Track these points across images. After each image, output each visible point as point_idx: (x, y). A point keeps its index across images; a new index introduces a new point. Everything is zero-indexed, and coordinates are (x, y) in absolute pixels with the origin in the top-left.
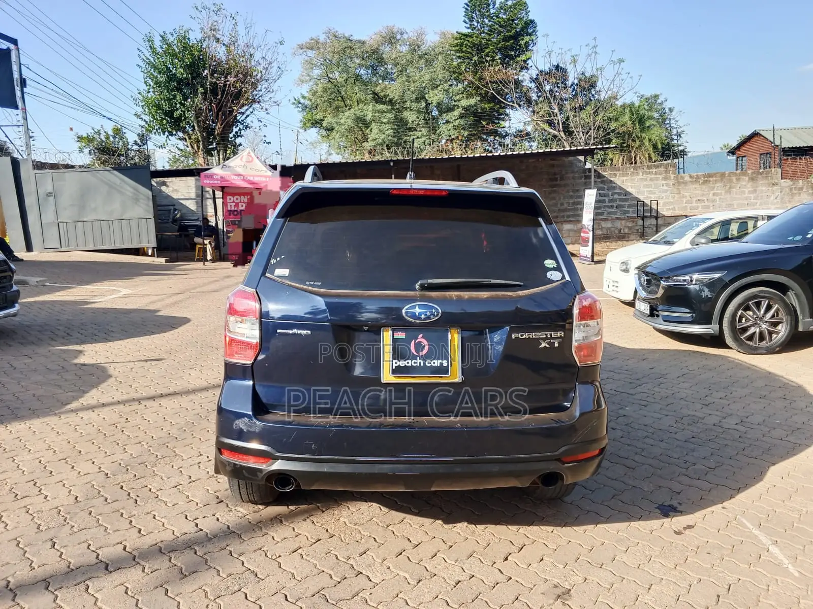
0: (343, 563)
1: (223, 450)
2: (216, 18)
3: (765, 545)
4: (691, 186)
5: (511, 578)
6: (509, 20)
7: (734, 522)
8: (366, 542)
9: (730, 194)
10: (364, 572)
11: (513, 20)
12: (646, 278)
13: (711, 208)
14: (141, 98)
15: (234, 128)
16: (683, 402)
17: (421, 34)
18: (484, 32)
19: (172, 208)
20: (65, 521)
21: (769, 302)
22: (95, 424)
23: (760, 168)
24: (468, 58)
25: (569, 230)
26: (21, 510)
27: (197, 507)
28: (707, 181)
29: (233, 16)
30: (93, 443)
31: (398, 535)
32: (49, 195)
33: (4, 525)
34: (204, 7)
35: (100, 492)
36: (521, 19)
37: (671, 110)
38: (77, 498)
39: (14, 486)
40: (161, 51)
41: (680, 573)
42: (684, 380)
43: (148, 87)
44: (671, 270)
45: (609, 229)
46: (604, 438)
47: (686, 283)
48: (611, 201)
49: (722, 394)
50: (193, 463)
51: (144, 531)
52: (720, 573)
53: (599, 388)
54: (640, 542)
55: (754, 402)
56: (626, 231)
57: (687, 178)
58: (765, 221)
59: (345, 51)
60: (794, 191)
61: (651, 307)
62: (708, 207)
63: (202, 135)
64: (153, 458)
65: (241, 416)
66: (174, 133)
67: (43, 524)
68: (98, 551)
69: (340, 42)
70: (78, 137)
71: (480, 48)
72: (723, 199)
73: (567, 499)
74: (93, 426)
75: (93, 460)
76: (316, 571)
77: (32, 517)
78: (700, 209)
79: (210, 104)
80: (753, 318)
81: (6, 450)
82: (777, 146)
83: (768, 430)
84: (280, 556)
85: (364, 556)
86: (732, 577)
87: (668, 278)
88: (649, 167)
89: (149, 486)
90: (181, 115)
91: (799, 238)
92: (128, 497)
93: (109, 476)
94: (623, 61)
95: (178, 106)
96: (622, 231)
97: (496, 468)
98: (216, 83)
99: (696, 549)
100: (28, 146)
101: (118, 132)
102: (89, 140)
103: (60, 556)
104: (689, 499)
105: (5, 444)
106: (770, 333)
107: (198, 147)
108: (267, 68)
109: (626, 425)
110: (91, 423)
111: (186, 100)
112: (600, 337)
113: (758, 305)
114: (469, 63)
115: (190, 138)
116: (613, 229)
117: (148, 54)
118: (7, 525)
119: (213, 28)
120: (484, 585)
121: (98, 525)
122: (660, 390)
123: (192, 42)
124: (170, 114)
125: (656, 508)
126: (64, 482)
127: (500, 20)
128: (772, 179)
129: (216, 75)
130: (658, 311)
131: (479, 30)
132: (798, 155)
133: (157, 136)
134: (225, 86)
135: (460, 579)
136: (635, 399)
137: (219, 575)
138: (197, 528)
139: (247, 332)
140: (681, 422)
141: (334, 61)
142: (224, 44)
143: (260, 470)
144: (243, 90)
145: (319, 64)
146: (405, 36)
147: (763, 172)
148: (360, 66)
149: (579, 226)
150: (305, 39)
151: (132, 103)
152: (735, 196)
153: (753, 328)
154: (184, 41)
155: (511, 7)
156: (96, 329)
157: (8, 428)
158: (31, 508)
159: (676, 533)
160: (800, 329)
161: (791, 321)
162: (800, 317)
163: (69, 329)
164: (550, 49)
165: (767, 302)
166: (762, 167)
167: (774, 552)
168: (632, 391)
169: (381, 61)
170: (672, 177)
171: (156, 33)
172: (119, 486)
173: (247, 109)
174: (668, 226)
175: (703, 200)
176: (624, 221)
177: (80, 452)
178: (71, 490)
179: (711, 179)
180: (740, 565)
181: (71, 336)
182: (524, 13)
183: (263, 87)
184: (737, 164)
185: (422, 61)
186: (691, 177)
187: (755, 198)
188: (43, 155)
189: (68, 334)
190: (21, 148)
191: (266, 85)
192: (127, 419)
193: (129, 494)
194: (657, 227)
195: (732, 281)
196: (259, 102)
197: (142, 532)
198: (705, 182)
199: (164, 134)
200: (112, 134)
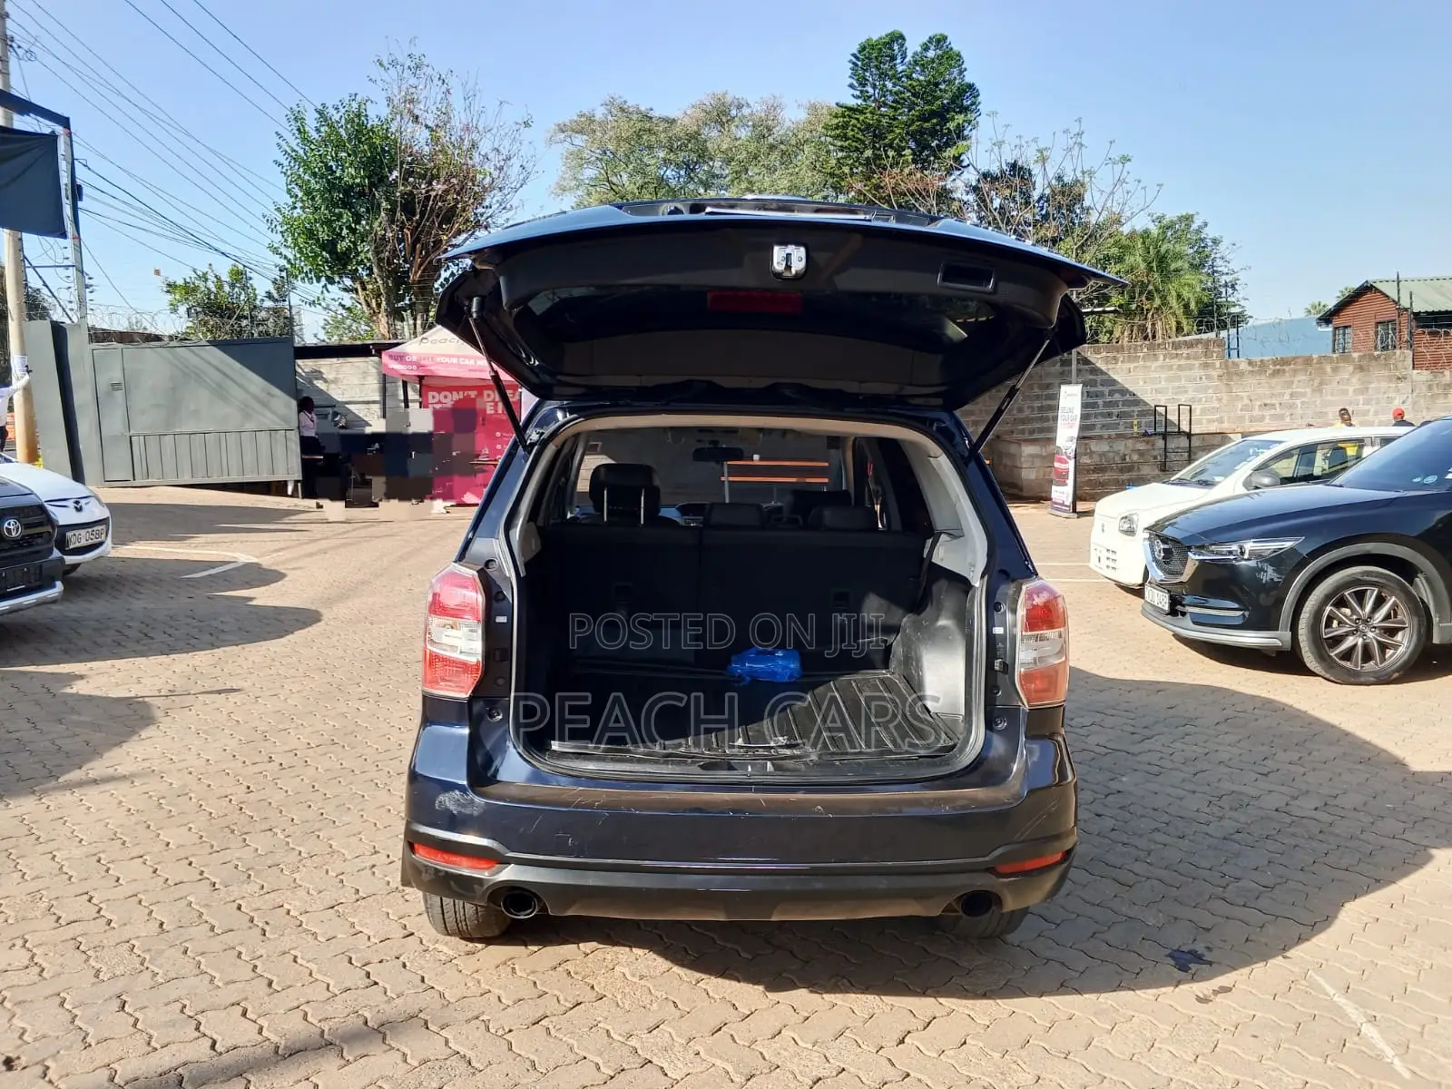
0: (619, 1044)
1: (416, 846)
2: (413, 81)
3: (1355, 1023)
4: (1251, 381)
5: (908, 1075)
6: (929, 82)
7: (1303, 982)
8: (660, 1007)
9: (1321, 396)
10: (655, 1060)
11: (937, 85)
12: (1162, 546)
13: (1288, 419)
14: (280, 219)
15: (442, 272)
16: (1223, 769)
17: (773, 108)
18: (885, 105)
19: (330, 410)
20: (142, 964)
21: (1379, 593)
22: (192, 795)
23: (1376, 348)
24: (857, 149)
25: (1033, 456)
26: (67, 944)
27: (369, 944)
28: (1279, 370)
29: (443, 76)
30: (190, 829)
31: (716, 996)
32: (115, 387)
33: (39, 969)
34: (394, 63)
35: (201, 915)
36: (950, 82)
37: (1216, 242)
38: (162, 924)
39: (54, 903)
40: (317, 136)
41: (1203, 1070)
42: (1226, 730)
43: (293, 199)
44: (1206, 534)
45: (1103, 454)
46: (1071, 832)
47: (1232, 557)
48: (1108, 404)
49: (1295, 756)
50: (363, 865)
51: (278, 983)
52: (1274, 1070)
53: (1063, 746)
54: (1136, 1014)
55: (1349, 769)
56: (1135, 457)
57: (1244, 366)
58: (1376, 448)
59: (640, 137)
60: (1436, 390)
61: (1171, 598)
62: (1281, 417)
63: (385, 283)
64: (293, 857)
65: (449, 787)
66: (337, 279)
67: (104, 969)
68: (199, 1017)
69: (631, 119)
70: (169, 285)
71: (877, 133)
72: (1308, 403)
73: (1012, 938)
74: (191, 799)
75: (190, 859)
76: (572, 1057)
77: (84, 956)
78: (1267, 421)
79: (402, 229)
80: (1350, 620)
81: (41, 840)
82: (1406, 310)
83: (1371, 820)
84: (510, 1031)
85: (655, 1032)
86: (1293, 1078)
87: (1202, 547)
88: (1176, 346)
89: (286, 906)
90: (349, 249)
91: (1431, 479)
92: (250, 924)
93: (217, 887)
94: (1129, 160)
95: (345, 232)
96: (1127, 457)
97: (882, 883)
98: (411, 192)
99: (1233, 1029)
100: (82, 302)
101: (239, 277)
102: (189, 289)
103: (135, 1025)
104: (1225, 941)
105: (37, 829)
106: (1383, 647)
107: (379, 305)
108: (501, 169)
109: (1121, 808)
110: (187, 794)
111: (358, 222)
112: (1063, 659)
113: (1360, 597)
114: (858, 158)
115: (364, 289)
116: (1111, 455)
117: (294, 142)
118: (43, 969)
119: (408, 97)
120: (861, 1085)
121: (198, 972)
122: (1184, 747)
123: (370, 123)
124: (330, 246)
125: (1167, 956)
126: (140, 896)
127: (915, 84)
128: (1396, 368)
129: (411, 179)
130: (1184, 606)
131: (875, 101)
132: (1441, 326)
133: (307, 285)
134: (428, 198)
135: (820, 1075)
136: (1139, 762)
137: (406, 1061)
138: (368, 980)
139: (463, 644)
140: (1219, 803)
141: (620, 154)
142: (427, 126)
143: (480, 881)
144: (459, 206)
145: (593, 159)
146: (746, 111)
147: (1379, 356)
148: (666, 162)
149: (1050, 448)
150: (569, 116)
151: (264, 226)
152: (1329, 398)
153: (1351, 638)
154: (356, 120)
155: (933, 61)
156: (195, 627)
157: (43, 801)
158: (84, 942)
159: (1199, 1000)
160: (1436, 640)
161: (1419, 625)
162: (1436, 620)
163: (147, 625)
164: (1000, 138)
165: (1375, 593)
166: (1379, 346)
167: (1369, 1035)
168: (1133, 749)
169: (703, 155)
170: (1218, 364)
171: (308, 106)
172: (235, 905)
173: (466, 239)
174: (1209, 451)
175: (1273, 405)
176: (1130, 441)
177: (168, 844)
178: (152, 912)
179: (1287, 368)
180: (1311, 1058)
181: (152, 638)
182: (956, 71)
183: (494, 201)
184: (1334, 341)
185: (775, 155)
186: (1250, 363)
187: (1367, 402)
188: (106, 318)
189: (146, 635)
190: (70, 306)
191: (499, 196)
192: (248, 788)
193: (252, 920)
194: (1190, 452)
195: (1314, 554)
196: (486, 228)
197: (274, 985)
198: (1276, 373)
199: (318, 281)
200: (228, 279)
